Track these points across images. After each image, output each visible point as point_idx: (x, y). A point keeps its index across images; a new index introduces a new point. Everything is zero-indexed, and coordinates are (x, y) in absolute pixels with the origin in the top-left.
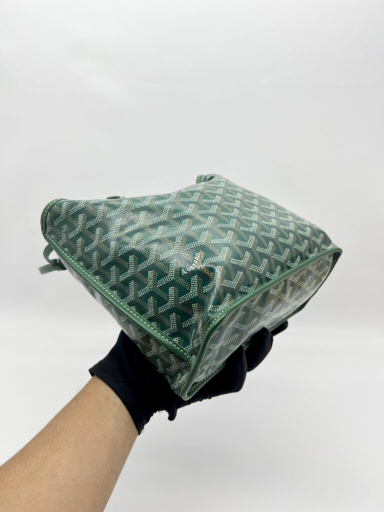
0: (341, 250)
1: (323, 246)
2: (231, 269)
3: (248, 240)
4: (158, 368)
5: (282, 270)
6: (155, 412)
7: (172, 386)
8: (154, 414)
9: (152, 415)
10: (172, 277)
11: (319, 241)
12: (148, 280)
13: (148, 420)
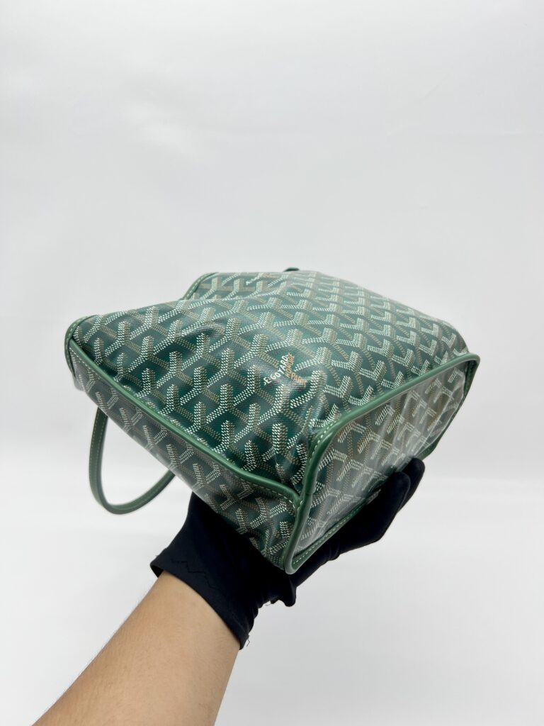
0: (478, 358)
1: (455, 352)
2: (334, 373)
3: (353, 338)
4: (239, 527)
5: (406, 377)
6: (261, 606)
7: (264, 552)
8: (260, 610)
9: (256, 613)
10: (252, 389)
11: (450, 343)
12: (220, 398)
13: (251, 624)
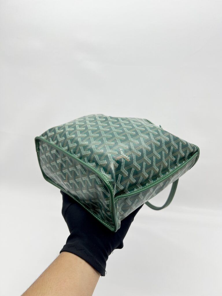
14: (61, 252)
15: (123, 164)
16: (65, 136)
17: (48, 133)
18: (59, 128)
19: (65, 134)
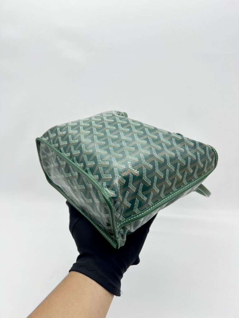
14: (70, 271)
15: (131, 179)
16: (67, 140)
17: (50, 133)
18: (61, 129)
19: (68, 137)
